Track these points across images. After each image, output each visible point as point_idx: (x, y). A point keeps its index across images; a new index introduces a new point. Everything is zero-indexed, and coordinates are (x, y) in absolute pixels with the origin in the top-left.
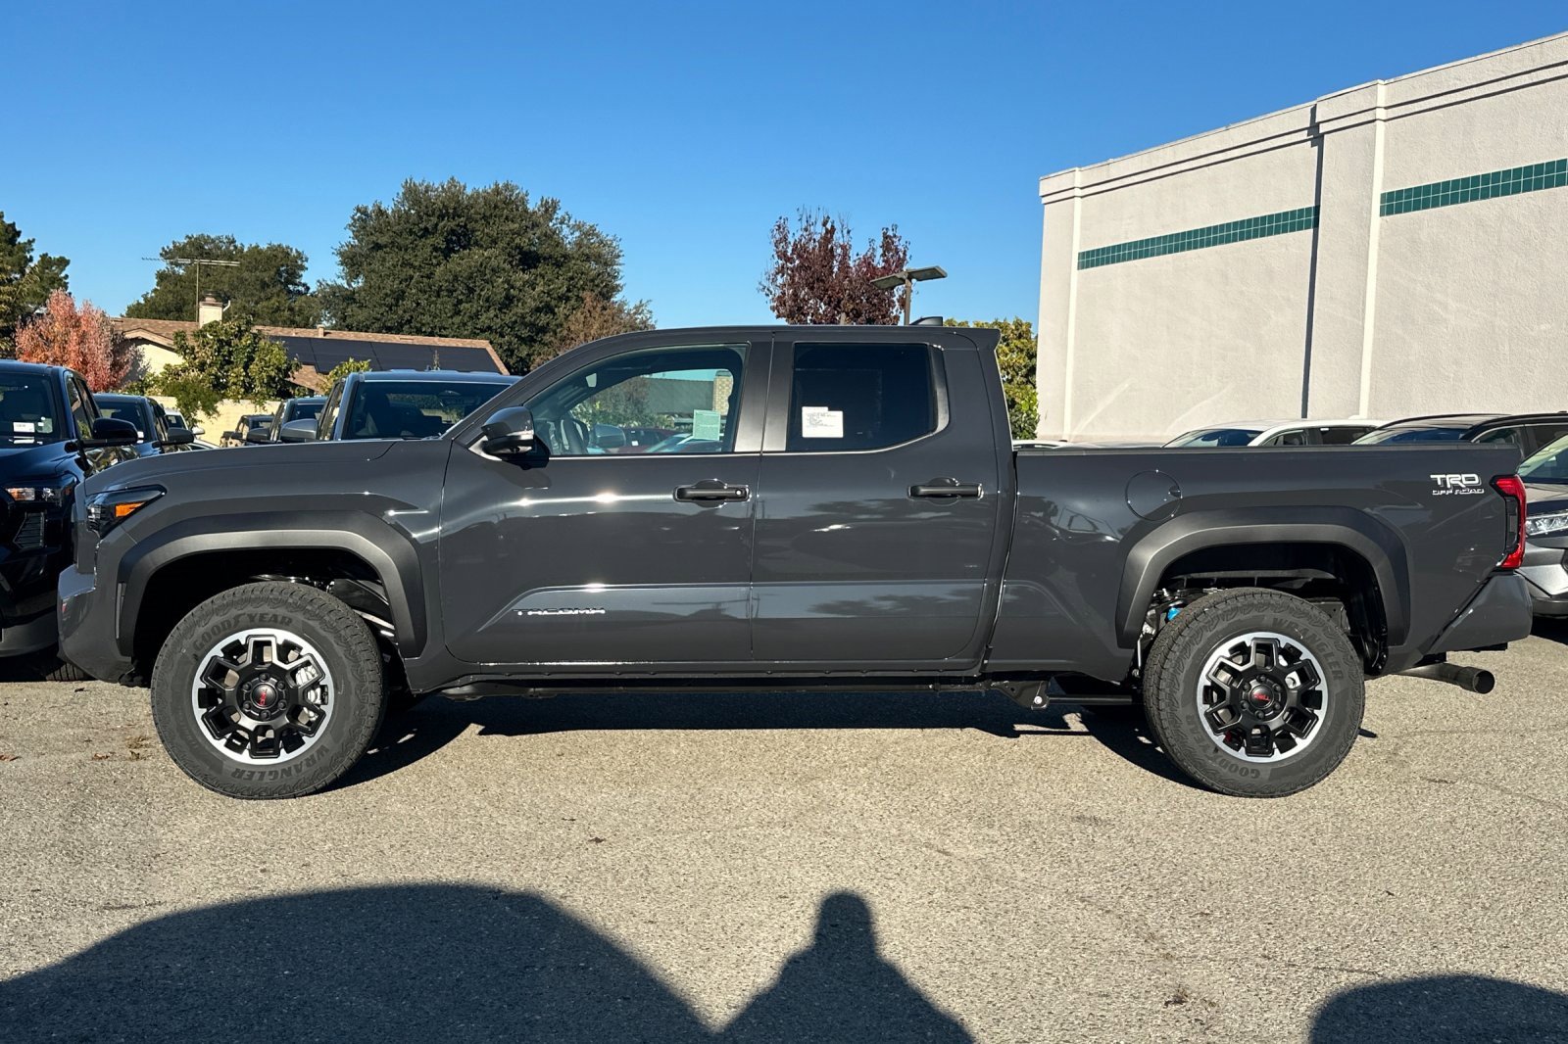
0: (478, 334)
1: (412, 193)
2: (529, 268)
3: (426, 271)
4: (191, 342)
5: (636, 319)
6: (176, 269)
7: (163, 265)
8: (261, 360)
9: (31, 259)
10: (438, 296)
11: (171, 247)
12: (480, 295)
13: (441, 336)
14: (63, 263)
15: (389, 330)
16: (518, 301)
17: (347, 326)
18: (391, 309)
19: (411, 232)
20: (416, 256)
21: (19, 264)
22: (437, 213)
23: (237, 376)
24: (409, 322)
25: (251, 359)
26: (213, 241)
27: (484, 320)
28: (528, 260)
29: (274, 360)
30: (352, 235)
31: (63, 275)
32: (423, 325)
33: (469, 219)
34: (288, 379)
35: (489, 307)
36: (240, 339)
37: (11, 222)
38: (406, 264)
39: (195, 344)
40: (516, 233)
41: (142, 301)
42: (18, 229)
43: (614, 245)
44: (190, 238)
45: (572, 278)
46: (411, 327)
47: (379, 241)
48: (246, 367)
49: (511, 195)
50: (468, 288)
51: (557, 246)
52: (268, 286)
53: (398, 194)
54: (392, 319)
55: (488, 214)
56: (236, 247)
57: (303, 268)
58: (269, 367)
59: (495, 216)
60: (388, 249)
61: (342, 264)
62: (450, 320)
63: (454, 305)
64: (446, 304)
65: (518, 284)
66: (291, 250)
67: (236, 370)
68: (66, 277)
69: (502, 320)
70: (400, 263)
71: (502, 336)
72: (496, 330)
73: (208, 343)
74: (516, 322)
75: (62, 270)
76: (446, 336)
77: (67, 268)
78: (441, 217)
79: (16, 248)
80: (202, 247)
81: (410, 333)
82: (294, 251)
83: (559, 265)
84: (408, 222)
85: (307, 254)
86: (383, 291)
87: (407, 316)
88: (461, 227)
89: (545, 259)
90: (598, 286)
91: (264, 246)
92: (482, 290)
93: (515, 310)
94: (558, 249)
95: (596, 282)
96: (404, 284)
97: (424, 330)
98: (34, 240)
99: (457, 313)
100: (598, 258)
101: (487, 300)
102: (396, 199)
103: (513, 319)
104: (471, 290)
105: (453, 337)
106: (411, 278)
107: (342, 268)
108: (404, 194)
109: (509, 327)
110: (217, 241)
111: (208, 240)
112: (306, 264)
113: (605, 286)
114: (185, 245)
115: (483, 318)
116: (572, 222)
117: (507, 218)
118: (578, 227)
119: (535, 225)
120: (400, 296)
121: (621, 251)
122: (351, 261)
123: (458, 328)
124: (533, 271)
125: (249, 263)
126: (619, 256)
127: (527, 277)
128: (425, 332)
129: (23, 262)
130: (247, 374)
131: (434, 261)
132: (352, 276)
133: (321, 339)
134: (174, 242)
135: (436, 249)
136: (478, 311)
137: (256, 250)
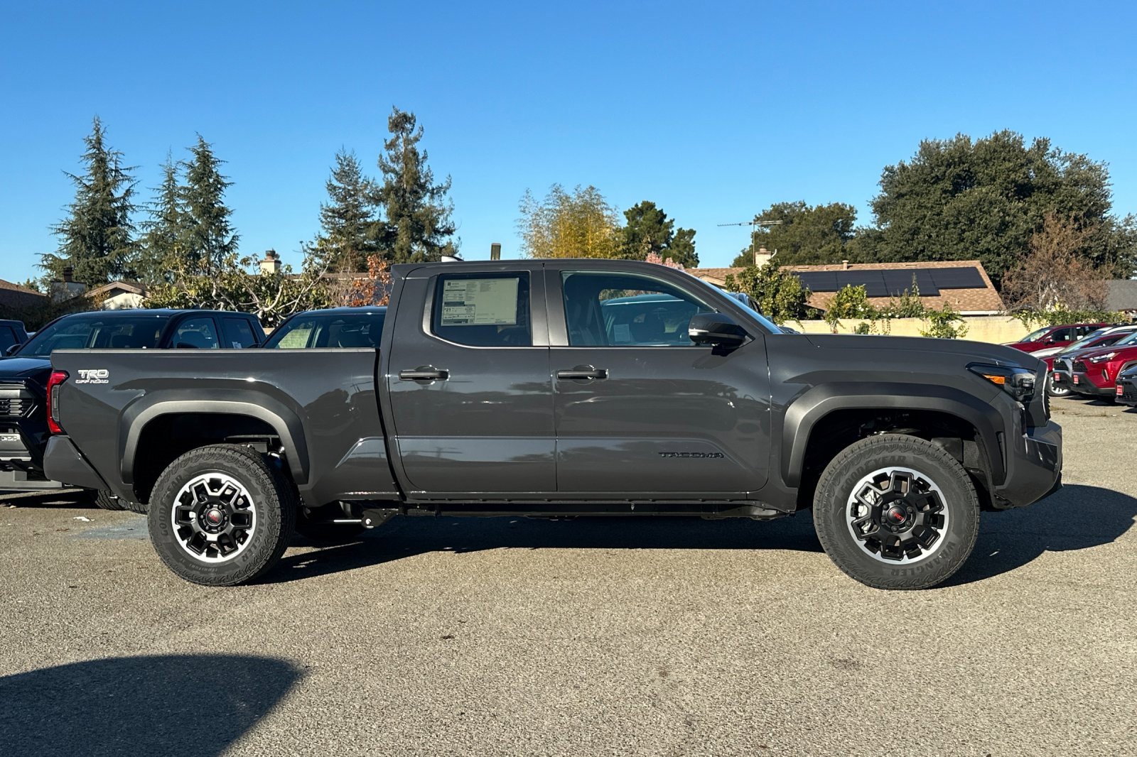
0: (979, 256)
1: (927, 150)
2: (1025, 196)
3: (937, 210)
4: (737, 282)
5: (1126, 230)
6: (765, 229)
7: (756, 228)
8: (783, 291)
9: (672, 233)
10: (947, 229)
11: (762, 214)
12: (979, 223)
13: (948, 260)
14: (692, 233)
15: (907, 259)
16: (1013, 225)
17: (878, 259)
18: (908, 242)
19: (925, 181)
20: (929, 199)
21: (665, 237)
22: (945, 163)
23: (767, 305)
24: (923, 251)
25: (777, 291)
26: (790, 206)
27: (984, 244)
28: (1024, 190)
29: (792, 291)
30: (882, 189)
31: (692, 242)
32: (934, 252)
33: (972, 164)
34: (805, 304)
35: (988, 233)
36: (770, 277)
37: (660, 209)
38: (920, 207)
39: (740, 283)
40: (1011, 171)
41: (742, 255)
42: (665, 213)
43: (1102, 169)
44: (774, 206)
45: (1062, 201)
46: (924, 255)
47: (901, 191)
48: (774, 297)
49: (1008, 140)
50: (969, 219)
51: (1049, 176)
52: (827, 235)
53: (916, 152)
54: (909, 251)
55: (988, 158)
56: (806, 208)
57: (854, 219)
58: (789, 295)
59: (994, 159)
60: (908, 197)
61: (874, 213)
62: (955, 246)
63: (959, 234)
64: (953, 232)
65: (1012, 212)
66: (846, 206)
67: (766, 299)
68: (694, 242)
69: (999, 242)
70: (916, 206)
71: (999, 255)
72: (994, 250)
73: (747, 282)
74: (1011, 242)
75: (692, 238)
76: (952, 260)
77: (695, 237)
78: (949, 165)
79: (663, 227)
80: (782, 212)
81: (923, 260)
82: (848, 206)
83: (1050, 192)
84: (923, 173)
85: (856, 208)
86: (902, 230)
87: (920, 247)
88: (966, 171)
89: (1039, 188)
90: (1086, 205)
91: (825, 206)
92: (981, 220)
93: (1010, 233)
94: (1050, 178)
95: (1084, 202)
96: (920, 222)
97: (934, 256)
98: (674, 220)
99: (962, 240)
100: (1087, 181)
101: (986, 227)
102: (914, 156)
103: (1008, 241)
104: (972, 221)
105: (958, 260)
106: (925, 216)
107: (874, 215)
108: (920, 153)
109: (1005, 247)
110: (793, 206)
111: (786, 206)
112: (856, 216)
113: (1093, 205)
114: (771, 213)
115: (982, 242)
116: (1062, 155)
117: (1004, 159)
118: (1070, 158)
119: (1030, 161)
120: (916, 232)
121: (1107, 174)
122: (881, 208)
123: (962, 252)
124: (1027, 199)
125: (814, 219)
126: (1106, 178)
127: (1021, 205)
128: (935, 258)
129: (667, 235)
130: (774, 301)
131: (943, 201)
132: (882, 221)
133: (845, 271)
134: (763, 211)
135: (945, 192)
136: (978, 237)
137: (820, 209)
